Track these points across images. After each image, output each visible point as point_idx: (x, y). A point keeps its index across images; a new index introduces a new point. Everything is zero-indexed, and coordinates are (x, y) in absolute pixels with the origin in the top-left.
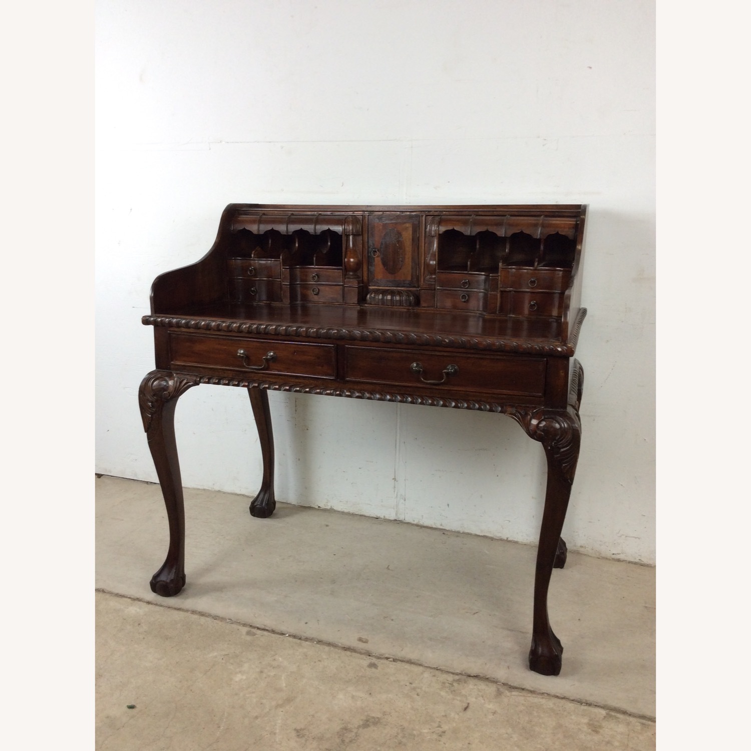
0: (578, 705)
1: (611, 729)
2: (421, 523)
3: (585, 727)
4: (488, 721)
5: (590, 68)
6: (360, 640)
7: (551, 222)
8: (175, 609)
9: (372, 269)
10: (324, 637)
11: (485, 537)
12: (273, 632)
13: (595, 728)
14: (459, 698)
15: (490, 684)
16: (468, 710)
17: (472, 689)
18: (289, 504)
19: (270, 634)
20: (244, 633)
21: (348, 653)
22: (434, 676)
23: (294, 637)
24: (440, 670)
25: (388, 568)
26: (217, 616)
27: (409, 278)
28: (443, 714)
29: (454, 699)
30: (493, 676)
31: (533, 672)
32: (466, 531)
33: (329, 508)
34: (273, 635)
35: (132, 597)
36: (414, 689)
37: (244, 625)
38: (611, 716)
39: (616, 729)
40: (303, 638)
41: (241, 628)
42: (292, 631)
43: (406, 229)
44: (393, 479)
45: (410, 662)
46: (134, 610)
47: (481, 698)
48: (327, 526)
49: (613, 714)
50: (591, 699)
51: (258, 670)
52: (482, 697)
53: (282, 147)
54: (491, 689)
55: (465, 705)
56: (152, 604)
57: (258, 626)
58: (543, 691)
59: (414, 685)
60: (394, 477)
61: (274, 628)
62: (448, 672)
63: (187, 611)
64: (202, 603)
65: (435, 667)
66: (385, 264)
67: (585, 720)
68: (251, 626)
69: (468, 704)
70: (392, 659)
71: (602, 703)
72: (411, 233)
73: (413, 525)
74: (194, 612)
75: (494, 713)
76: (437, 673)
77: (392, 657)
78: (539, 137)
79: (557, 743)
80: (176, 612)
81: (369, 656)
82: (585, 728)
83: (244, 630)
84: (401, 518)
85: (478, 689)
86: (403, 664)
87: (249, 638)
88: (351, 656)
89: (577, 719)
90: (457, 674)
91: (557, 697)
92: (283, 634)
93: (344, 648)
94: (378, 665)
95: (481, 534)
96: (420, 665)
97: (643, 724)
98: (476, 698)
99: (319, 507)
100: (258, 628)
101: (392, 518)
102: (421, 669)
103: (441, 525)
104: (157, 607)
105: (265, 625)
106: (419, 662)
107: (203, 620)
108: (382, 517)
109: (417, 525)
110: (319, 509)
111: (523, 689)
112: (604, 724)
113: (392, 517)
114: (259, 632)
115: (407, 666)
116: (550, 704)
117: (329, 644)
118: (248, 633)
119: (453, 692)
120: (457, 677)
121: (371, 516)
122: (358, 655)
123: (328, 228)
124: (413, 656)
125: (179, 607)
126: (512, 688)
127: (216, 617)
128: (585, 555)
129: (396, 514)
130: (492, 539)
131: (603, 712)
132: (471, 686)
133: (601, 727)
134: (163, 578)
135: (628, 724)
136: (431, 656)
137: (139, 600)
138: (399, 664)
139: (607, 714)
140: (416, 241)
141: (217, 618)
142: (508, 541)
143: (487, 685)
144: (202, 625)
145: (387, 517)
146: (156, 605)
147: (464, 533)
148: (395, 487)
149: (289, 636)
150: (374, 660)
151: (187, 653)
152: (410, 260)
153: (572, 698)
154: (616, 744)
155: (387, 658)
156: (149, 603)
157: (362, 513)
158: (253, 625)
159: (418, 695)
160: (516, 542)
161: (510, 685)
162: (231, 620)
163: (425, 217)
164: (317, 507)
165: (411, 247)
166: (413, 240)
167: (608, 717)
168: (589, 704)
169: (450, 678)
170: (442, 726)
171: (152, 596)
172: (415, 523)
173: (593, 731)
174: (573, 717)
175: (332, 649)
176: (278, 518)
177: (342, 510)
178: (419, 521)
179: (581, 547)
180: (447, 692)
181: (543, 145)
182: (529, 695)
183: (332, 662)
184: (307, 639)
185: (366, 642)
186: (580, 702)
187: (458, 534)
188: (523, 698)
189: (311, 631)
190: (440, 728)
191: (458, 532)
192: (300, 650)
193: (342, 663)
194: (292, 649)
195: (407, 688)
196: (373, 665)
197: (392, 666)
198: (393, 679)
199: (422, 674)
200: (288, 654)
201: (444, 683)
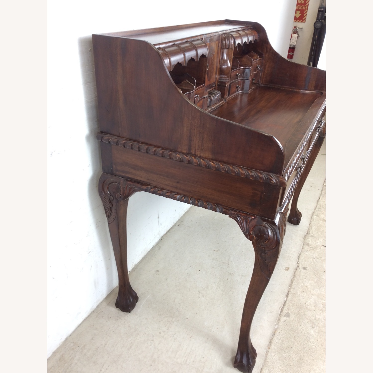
6: (287, 270)
14: (319, 247)
15: (307, 237)
16: (325, 246)
19: (286, 306)
20: (288, 318)
21: (297, 276)
23: (287, 296)
32: (181, 216)
33: (133, 267)
37: (279, 318)
38: (317, 216)
40: (288, 292)
41: (282, 320)
43: (216, 45)
44: (158, 218)
45: (299, 257)
51: (321, 312)
52: (316, 241)
54: (310, 238)
58: (308, 226)
59: (315, 258)
68: (280, 315)
69: (322, 245)
81: (297, 269)
85: (311, 241)
87: (292, 316)
91: (310, 224)
93: (293, 277)
98: (318, 243)
99: (129, 272)
100: (282, 311)
102: (302, 254)
111: (308, 230)
113: (158, 239)
114: (285, 311)
115: (302, 258)
116: (314, 226)
117: (292, 282)
118: (288, 315)
124: (296, 255)
129: (160, 236)
135: (320, 213)
151: (314, 347)
155: (298, 263)
157: (147, 252)
159: (321, 258)
165: (216, 58)
166: (217, 53)
172: (165, 232)
177: (139, 261)
180: (316, 250)
182: (311, 230)
192: (299, 294)
193: (306, 278)
194: (299, 297)
195: (317, 260)
196: (305, 268)
197: (303, 262)
198: (312, 264)
199: (306, 254)
200: (304, 298)
201: (311, 249)
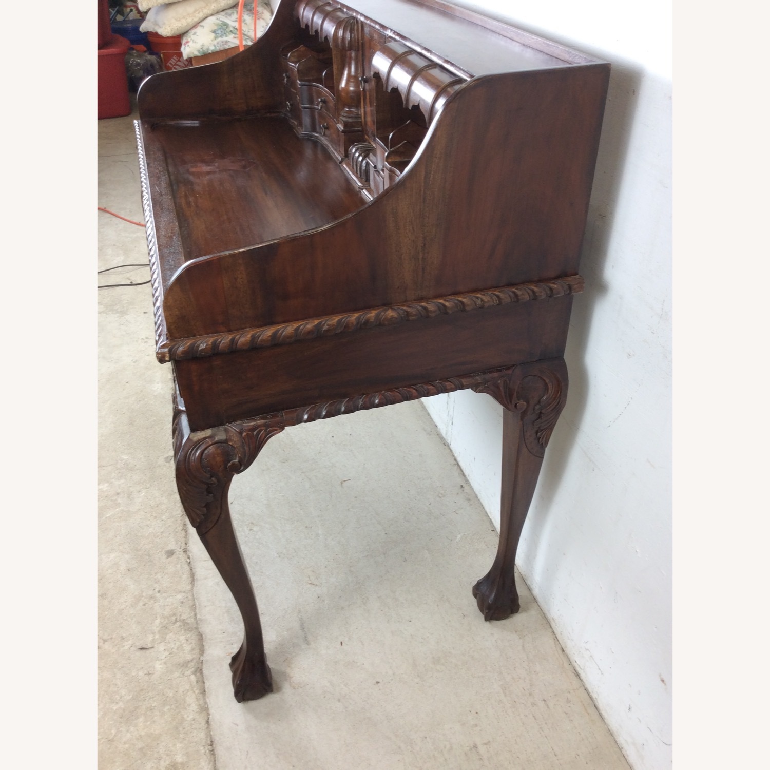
0: (204, 742)
2: (458, 459)
3: (167, 763)
4: (135, 674)
11: (491, 521)
14: (157, 636)
15: (197, 651)
16: (144, 651)
22: (183, 603)
24: (194, 602)
25: (343, 482)
28: (125, 635)
29: (154, 633)
30: (209, 647)
32: (482, 501)
36: (152, 598)
45: (192, 575)
47: (167, 653)
50: (222, 751)
52: (171, 654)
54: (188, 655)
55: (149, 646)
58: (208, 702)
59: (158, 595)
62: (195, 610)
65: (195, 597)
69: (152, 648)
70: (189, 561)
76: (188, 603)
77: (191, 559)
79: (127, 746)
82: (163, 764)
84: (449, 441)
85: (181, 645)
86: (188, 572)
88: (176, 532)
89: (178, 750)
90: (196, 618)
91: (207, 718)
94: (174, 556)
95: (489, 515)
96: (192, 585)
98: (164, 650)
102: (189, 588)
103: (468, 476)
106: (195, 582)
108: (439, 428)
109: (454, 459)
111: (202, 682)
115: (186, 576)
116: (191, 715)
119: (166, 628)
120: (190, 620)
124: (200, 573)
126: (199, 671)
129: (446, 434)
130: (494, 529)
132: (182, 638)
136: (209, 586)
138: (187, 568)
143: (193, 649)
145: (441, 431)
147: (479, 501)
148: (448, 403)
150: (179, 550)
153: (213, 733)
155: (188, 557)
157: (430, 412)
159: (144, 604)
161: (202, 668)
168: (213, 752)
169: (186, 615)
170: (106, 643)
172: (455, 456)
174: (179, 746)
178: (458, 456)
180: (161, 623)
182: (197, 691)
183: (159, 526)
186: (211, 743)
187: (474, 497)
188: (187, 687)
190: (102, 641)
191: (477, 496)
192: (164, 498)
193: (162, 532)
194: (162, 493)
195: (151, 593)
196: (170, 553)
197: (179, 566)
198: (159, 576)
199: (180, 592)
200: (153, 495)
201: (174, 615)
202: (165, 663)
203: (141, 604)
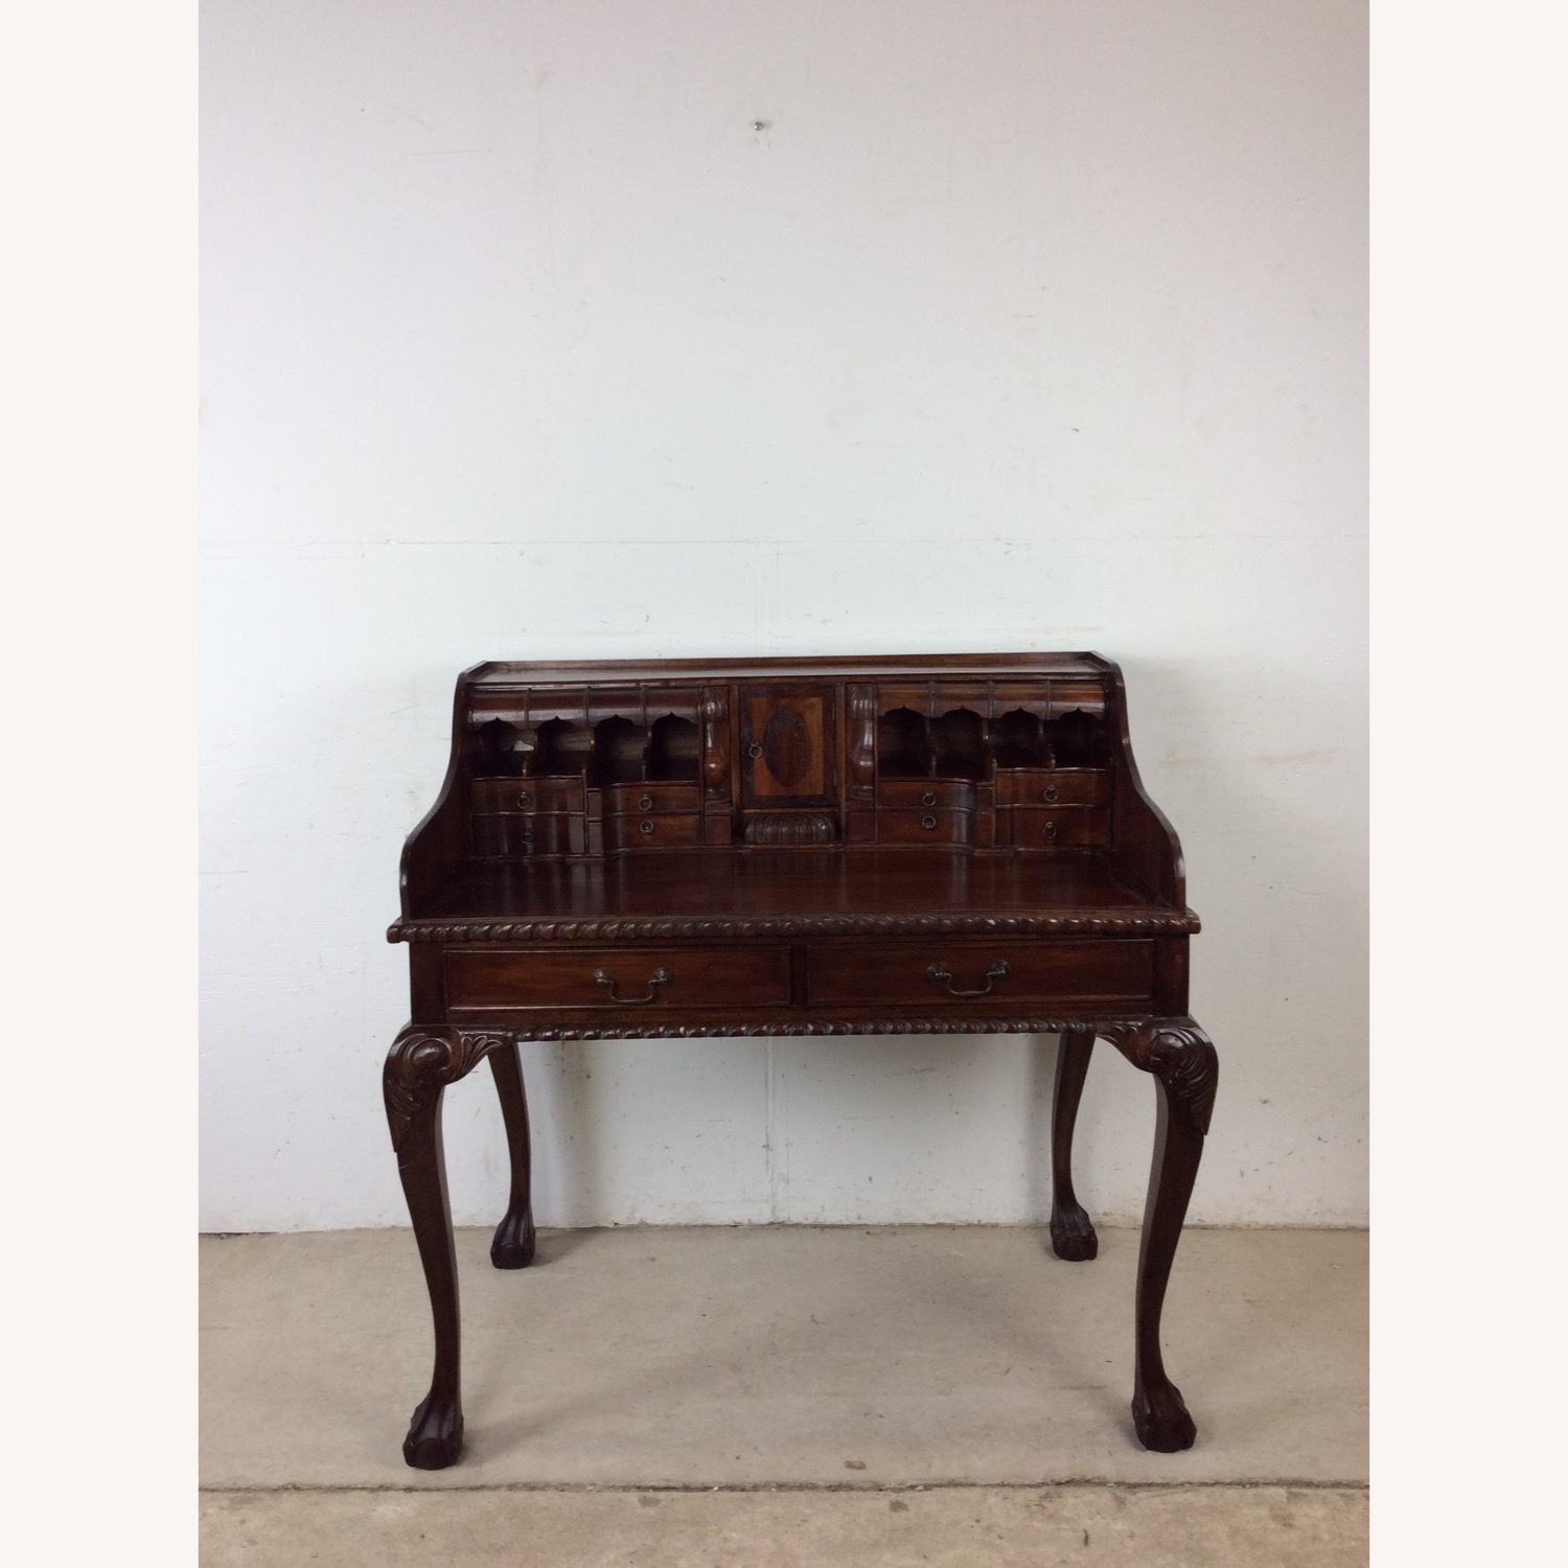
0: (1240, 1490)
1: (1306, 1515)
2: (821, 1220)
3: (1270, 1521)
4: (1130, 1551)
5: (1077, 430)
6: (850, 1465)
7: (1063, 691)
8: (472, 1489)
9: (749, 778)
10: (785, 1476)
11: (940, 1226)
12: (687, 1488)
13: (1287, 1522)
15: (1098, 1489)
17: (1074, 1502)
18: (552, 1228)
19: (683, 1494)
20: (637, 1504)
21: (843, 1494)
22: (1005, 1498)
23: (732, 1488)
24: (1008, 1485)
25: (813, 1320)
26: (566, 1484)
27: (820, 792)
28: (1058, 1559)
29: (1059, 1530)
30: (1096, 1475)
31: (1149, 1452)
32: (905, 1221)
33: (636, 1222)
34: (689, 1494)
35: (368, 1486)
36: (988, 1529)
37: (625, 1488)
38: (1296, 1495)
39: (1312, 1512)
40: (748, 1486)
41: (622, 1495)
42: (723, 1479)
43: (812, 706)
44: (764, 1146)
45: (954, 1484)
46: (390, 1510)
47: (1098, 1517)
48: (653, 1260)
49: (1295, 1490)
50: (1256, 1475)
52: (1098, 1513)
53: (522, 553)
54: (1104, 1497)
55: (1082, 1535)
56: (416, 1490)
57: (653, 1484)
58: (1182, 1480)
59: (984, 1522)
60: (764, 1143)
61: (687, 1481)
62: (1023, 1486)
63: (496, 1488)
64: (519, 1464)
65: (999, 1482)
66: (773, 767)
67: (1264, 1512)
68: (638, 1488)
69: (1086, 1532)
70: (921, 1488)
71: (1273, 1478)
72: (820, 713)
73: (805, 1226)
74: (512, 1487)
75: (1132, 1536)
76: (1008, 1491)
77: (920, 1482)
78: (998, 540)
80: (479, 1495)
81: (881, 1490)
82: (1272, 1525)
83: (633, 1497)
84: (782, 1216)
86: (945, 1490)
87: (651, 1511)
88: (851, 1498)
89: (1253, 1512)
90: (1038, 1486)
91: (1206, 1484)
92: (706, 1489)
93: (830, 1486)
94: (906, 1503)
95: (932, 1222)
96: (973, 1485)
97: (1342, 1495)
98: (1091, 1519)
99: (616, 1224)
100: (655, 1489)
101: (765, 1220)
102: (978, 1491)
103: (859, 1218)
104: (434, 1494)
105: (667, 1480)
106: (970, 1481)
107: (540, 1498)
108: (746, 1222)
109: (814, 1226)
110: (617, 1228)
111: (1150, 1485)
112: (1292, 1509)
113: (765, 1217)
115: (952, 1492)
116: (1201, 1498)
117: (801, 1487)
118: (645, 1502)
119: (1051, 1517)
120: (1042, 1491)
121: (723, 1224)
122: (860, 1494)
123: (669, 713)
124: (954, 1472)
125: (479, 1484)
126: (1133, 1487)
127: (562, 1487)
128: (1112, 1227)
129: (773, 1212)
130: (953, 1227)
131: (1282, 1491)
132: (1071, 1501)
133: (1291, 1516)
134: (431, 1432)
135: (1324, 1501)
136: (984, 1464)
137: (384, 1488)
138: (936, 1491)
139: (1290, 1493)
140: (829, 727)
141: (565, 1487)
142: (981, 1226)
143: (1094, 1493)
144: (546, 1509)
145: (755, 1220)
146: (427, 1489)
147: (902, 1226)
148: (768, 1162)
149: (721, 1489)
150: (894, 1496)
152: (821, 759)
153: (1229, 1481)
154: (1326, 1537)
155: (913, 1487)
156: (409, 1489)
157: (706, 1222)
158: (643, 1484)
159: (1001, 1538)
160: (995, 1226)
161: (1128, 1484)
162: (594, 1484)
163: (846, 687)
164: (612, 1226)
165: (821, 738)
166: (824, 726)
167: (1292, 1497)
168: (1255, 1484)
169: (1032, 1495)
171: (409, 1475)
172: (809, 1222)
173: (1284, 1525)
174: (1246, 1511)
175: (811, 1493)
176: (549, 1262)
177: (665, 1223)
178: (817, 1218)
179: (1105, 1214)
181: (1006, 553)
182: (1164, 1492)
183: (828, 1517)
184: (755, 1488)
185: (862, 1467)
186: (1241, 1484)
187: (892, 1229)
188: (1157, 1500)
189: (755, 1468)
191: (891, 1226)
192: (759, 1510)
193: (845, 1515)
194: (743, 1512)
195: (977, 1529)
196: (898, 1507)
197: (930, 1499)
198: (943, 1520)
199: (985, 1499)
200: (744, 1523)
201: (1028, 1506)
202: (1116, 1519)
203: (998, 1541)
